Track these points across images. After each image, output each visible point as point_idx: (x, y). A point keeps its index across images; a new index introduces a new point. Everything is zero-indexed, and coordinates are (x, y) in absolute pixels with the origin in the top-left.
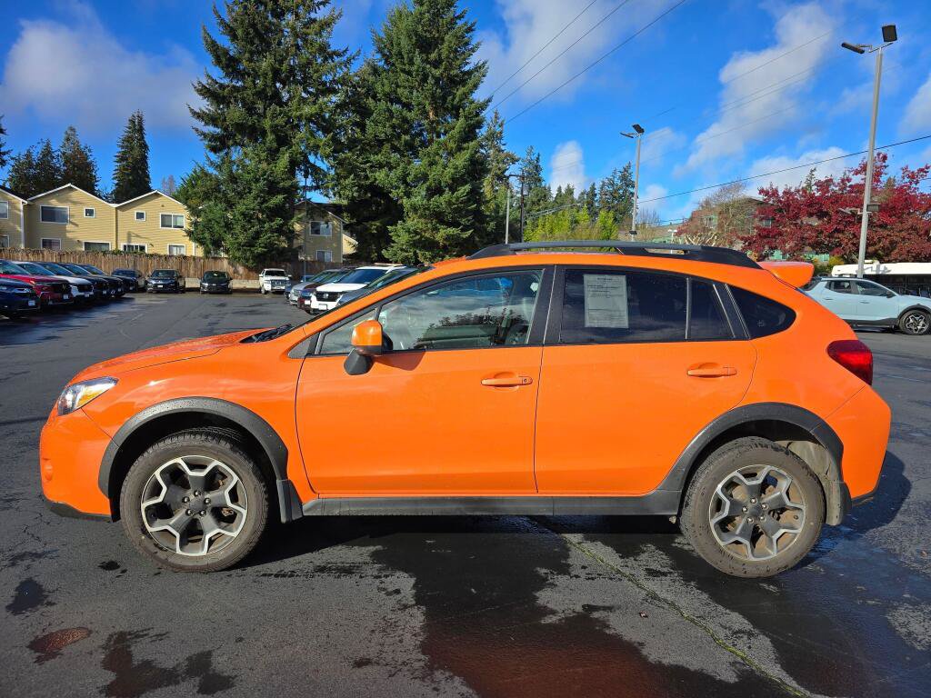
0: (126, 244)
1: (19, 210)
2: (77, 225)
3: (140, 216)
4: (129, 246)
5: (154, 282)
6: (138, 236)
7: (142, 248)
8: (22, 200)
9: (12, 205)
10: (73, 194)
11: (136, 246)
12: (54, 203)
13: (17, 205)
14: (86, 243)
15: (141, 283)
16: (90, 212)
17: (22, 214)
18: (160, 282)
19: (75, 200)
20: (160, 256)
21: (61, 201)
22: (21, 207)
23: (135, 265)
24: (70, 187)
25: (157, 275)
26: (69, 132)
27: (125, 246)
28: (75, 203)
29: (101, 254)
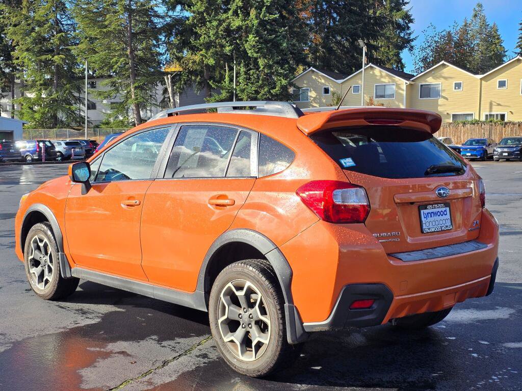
0: (488, 113)
1: (403, 90)
2: (447, 99)
3: (502, 84)
4: (491, 115)
5: (499, 150)
6: (499, 105)
7: (503, 116)
8: (405, 81)
9: (398, 86)
10: (445, 70)
11: (497, 115)
12: (430, 80)
13: (401, 86)
14: (454, 115)
15: (490, 151)
16: (458, 86)
17: (404, 93)
18: (506, 150)
19: (446, 75)
20: (514, 124)
21: (435, 78)
22: (404, 87)
23: (490, 134)
24: (443, 65)
25: (506, 143)
26: (477, 9)
27: (487, 116)
28: (445, 78)
29: (461, 125)
